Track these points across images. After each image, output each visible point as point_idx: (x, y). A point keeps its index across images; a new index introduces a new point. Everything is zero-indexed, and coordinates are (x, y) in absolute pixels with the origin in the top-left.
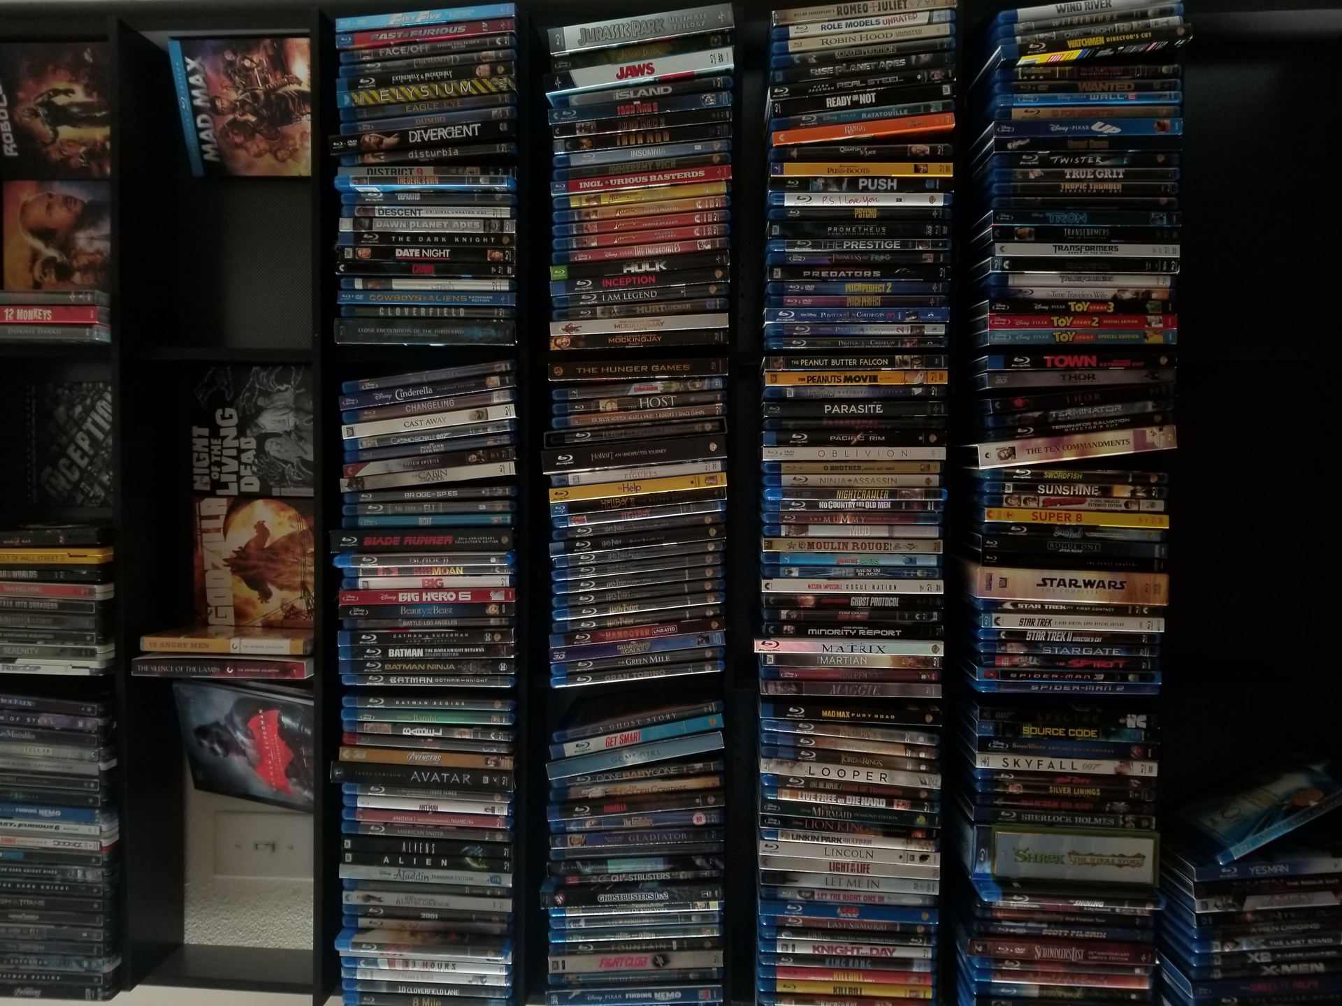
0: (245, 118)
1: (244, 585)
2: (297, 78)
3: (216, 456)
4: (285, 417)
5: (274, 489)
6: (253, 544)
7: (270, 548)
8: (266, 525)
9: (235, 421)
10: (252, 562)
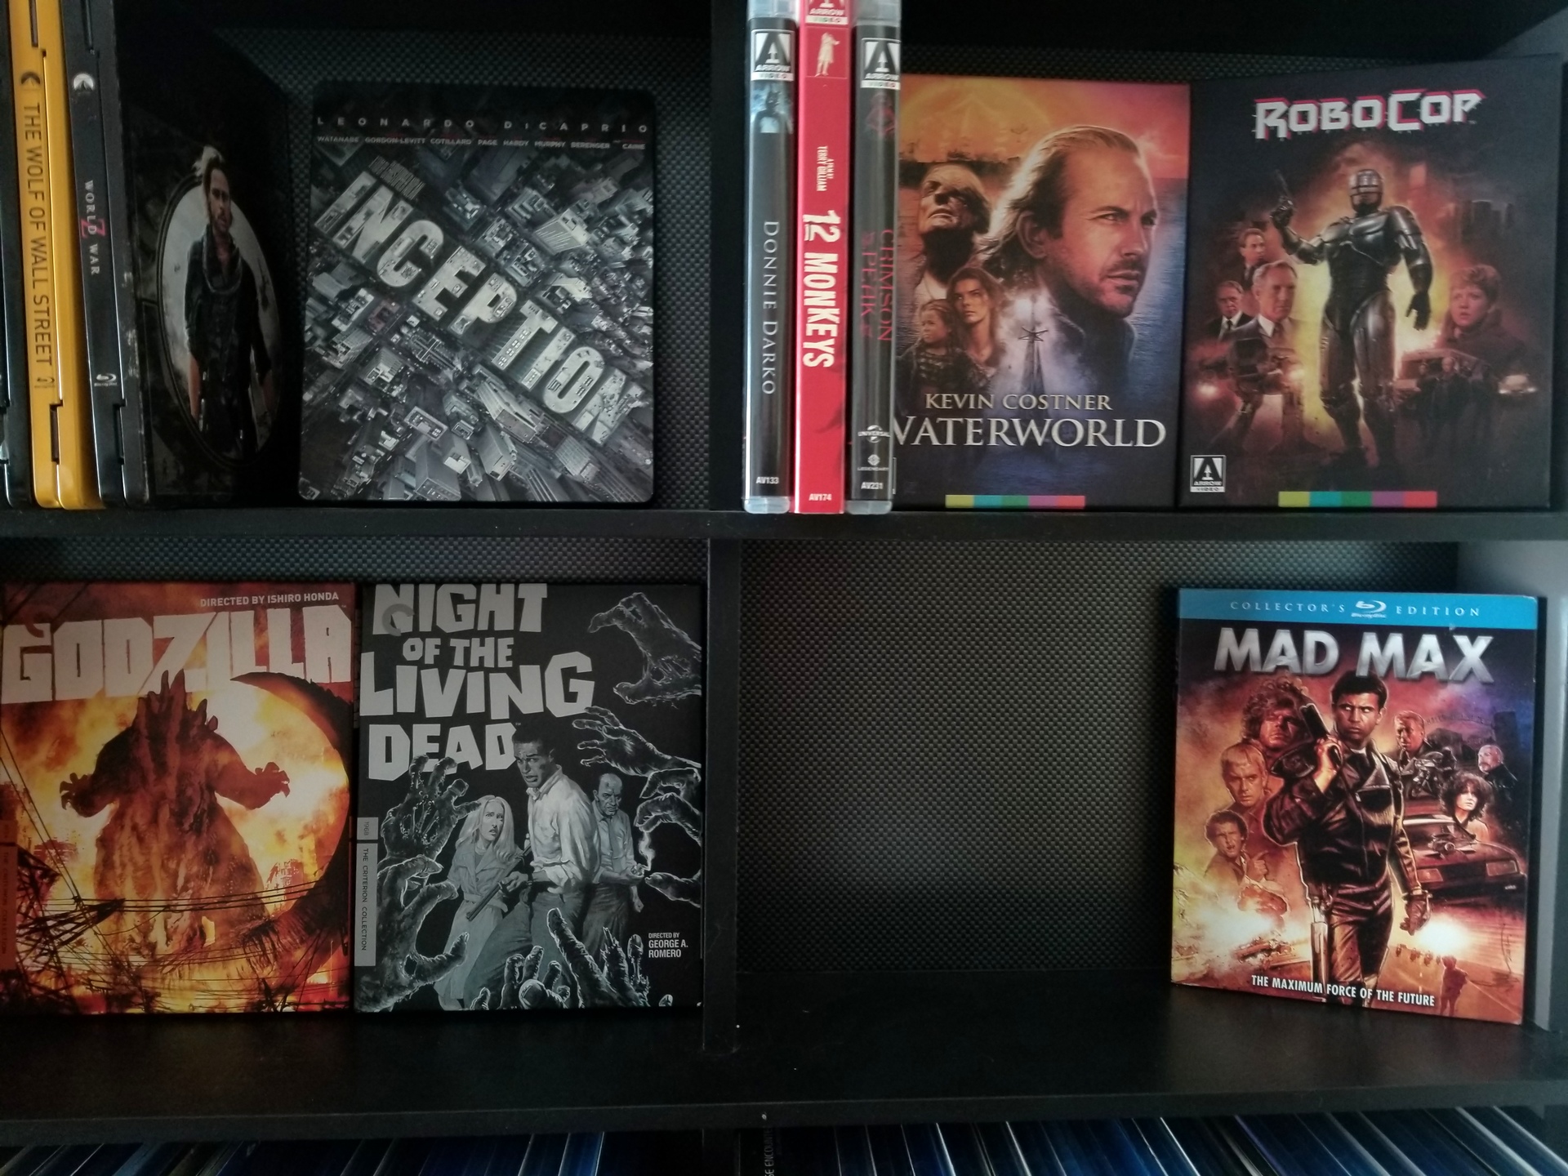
0: (1325, 760)
1: (111, 732)
2: (1422, 922)
3: (467, 651)
4: (567, 854)
5: (374, 821)
6: (223, 758)
7: (214, 810)
8: (278, 798)
9: (560, 709)
10: (174, 759)
